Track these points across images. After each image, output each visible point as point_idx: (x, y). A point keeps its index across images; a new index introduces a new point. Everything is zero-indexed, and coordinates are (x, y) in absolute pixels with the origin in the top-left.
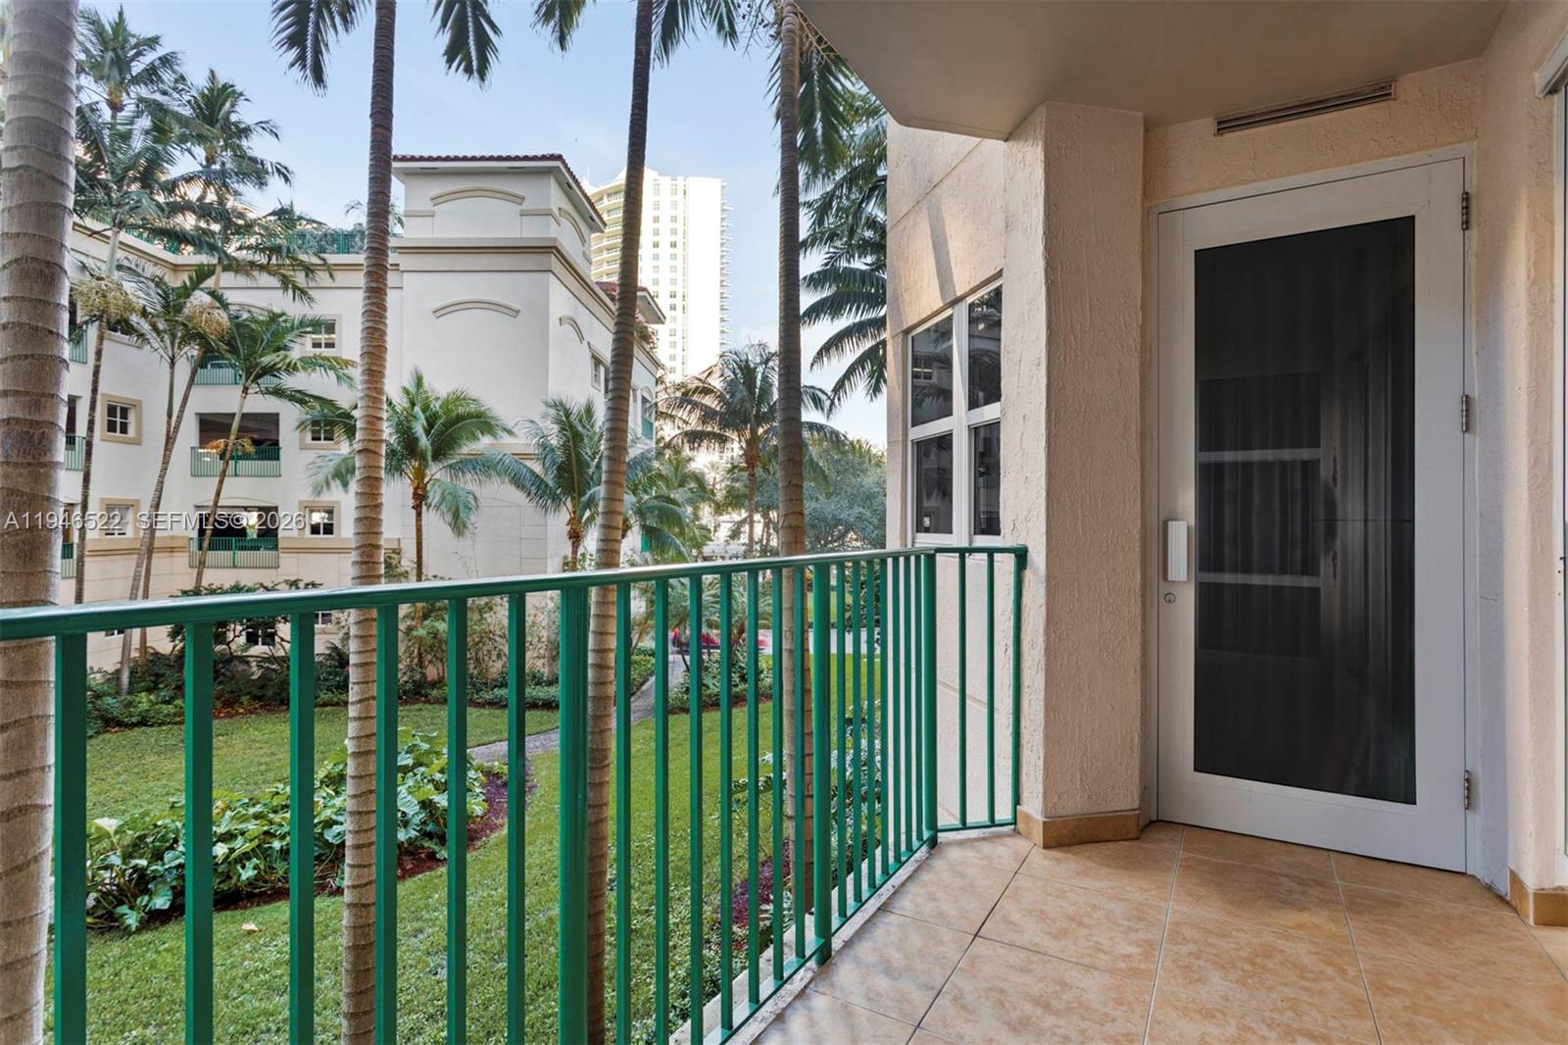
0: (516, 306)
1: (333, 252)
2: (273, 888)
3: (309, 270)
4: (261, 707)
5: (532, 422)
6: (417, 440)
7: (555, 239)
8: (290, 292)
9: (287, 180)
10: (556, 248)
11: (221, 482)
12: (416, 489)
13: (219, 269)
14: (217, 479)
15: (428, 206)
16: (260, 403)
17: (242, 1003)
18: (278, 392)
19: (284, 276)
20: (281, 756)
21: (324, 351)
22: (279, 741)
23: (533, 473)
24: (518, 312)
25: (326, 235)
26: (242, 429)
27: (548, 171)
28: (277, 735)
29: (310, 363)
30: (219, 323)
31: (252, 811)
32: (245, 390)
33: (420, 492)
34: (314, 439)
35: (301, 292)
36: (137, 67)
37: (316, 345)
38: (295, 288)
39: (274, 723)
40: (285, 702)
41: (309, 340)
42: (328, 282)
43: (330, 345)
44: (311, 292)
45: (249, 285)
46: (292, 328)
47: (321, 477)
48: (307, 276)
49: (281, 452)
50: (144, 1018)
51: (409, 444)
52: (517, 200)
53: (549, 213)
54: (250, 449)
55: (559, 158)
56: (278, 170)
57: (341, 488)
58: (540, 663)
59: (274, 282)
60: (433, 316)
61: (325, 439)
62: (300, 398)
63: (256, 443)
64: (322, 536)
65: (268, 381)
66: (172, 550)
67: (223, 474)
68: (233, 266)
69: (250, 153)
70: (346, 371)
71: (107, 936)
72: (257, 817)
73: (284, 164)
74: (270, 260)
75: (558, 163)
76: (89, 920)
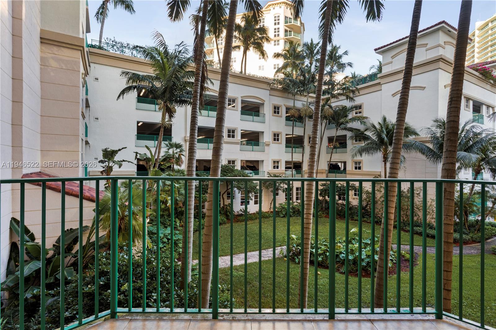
0: (424, 86)
1: (361, 84)
2: (327, 265)
3: (353, 92)
4: (339, 218)
5: (429, 128)
6: (384, 139)
7: (441, 55)
8: (349, 99)
9: (351, 66)
10: (442, 58)
11: (331, 155)
12: (384, 155)
13: (331, 98)
14: (330, 154)
15: (390, 60)
16: (341, 133)
17: (311, 290)
18: (345, 129)
19: (347, 95)
20: (340, 232)
21: (359, 115)
22: (341, 228)
23: (428, 148)
24: (425, 88)
25: (359, 80)
26: (337, 140)
27: (438, 30)
28: (341, 226)
29: (353, 119)
30: (331, 112)
31: (324, 243)
32: (337, 130)
33: (385, 156)
34: (356, 141)
35: (352, 99)
36: (315, 52)
37: (356, 113)
38: (350, 98)
39: (341, 223)
40: (345, 217)
41: (354, 112)
42: (358, 94)
43: (360, 113)
44: (354, 98)
45: (338, 100)
46: (349, 110)
47: (354, 153)
48: (353, 94)
49: (347, 146)
50: (293, 283)
51: (381, 140)
52: (425, 46)
53: (439, 46)
54: (338, 145)
55: (444, 22)
56: (349, 65)
57: (360, 156)
58: (433, 220)
59: (344, 97)
60: (392, 97)
61: (359, 141)
62: (351, 130)
63: (340, 144)
64: (358, 170)
65: (342, 126)
66: (322, 173)
67: (332, 153)
68: (334, 96)
69: (342, 63)
70: (364, 120)
71: (293, 262)
72: (325, 245)
73: (350, 62)
74: (343, 91)
75: (443, 25)
76: (290, 257)
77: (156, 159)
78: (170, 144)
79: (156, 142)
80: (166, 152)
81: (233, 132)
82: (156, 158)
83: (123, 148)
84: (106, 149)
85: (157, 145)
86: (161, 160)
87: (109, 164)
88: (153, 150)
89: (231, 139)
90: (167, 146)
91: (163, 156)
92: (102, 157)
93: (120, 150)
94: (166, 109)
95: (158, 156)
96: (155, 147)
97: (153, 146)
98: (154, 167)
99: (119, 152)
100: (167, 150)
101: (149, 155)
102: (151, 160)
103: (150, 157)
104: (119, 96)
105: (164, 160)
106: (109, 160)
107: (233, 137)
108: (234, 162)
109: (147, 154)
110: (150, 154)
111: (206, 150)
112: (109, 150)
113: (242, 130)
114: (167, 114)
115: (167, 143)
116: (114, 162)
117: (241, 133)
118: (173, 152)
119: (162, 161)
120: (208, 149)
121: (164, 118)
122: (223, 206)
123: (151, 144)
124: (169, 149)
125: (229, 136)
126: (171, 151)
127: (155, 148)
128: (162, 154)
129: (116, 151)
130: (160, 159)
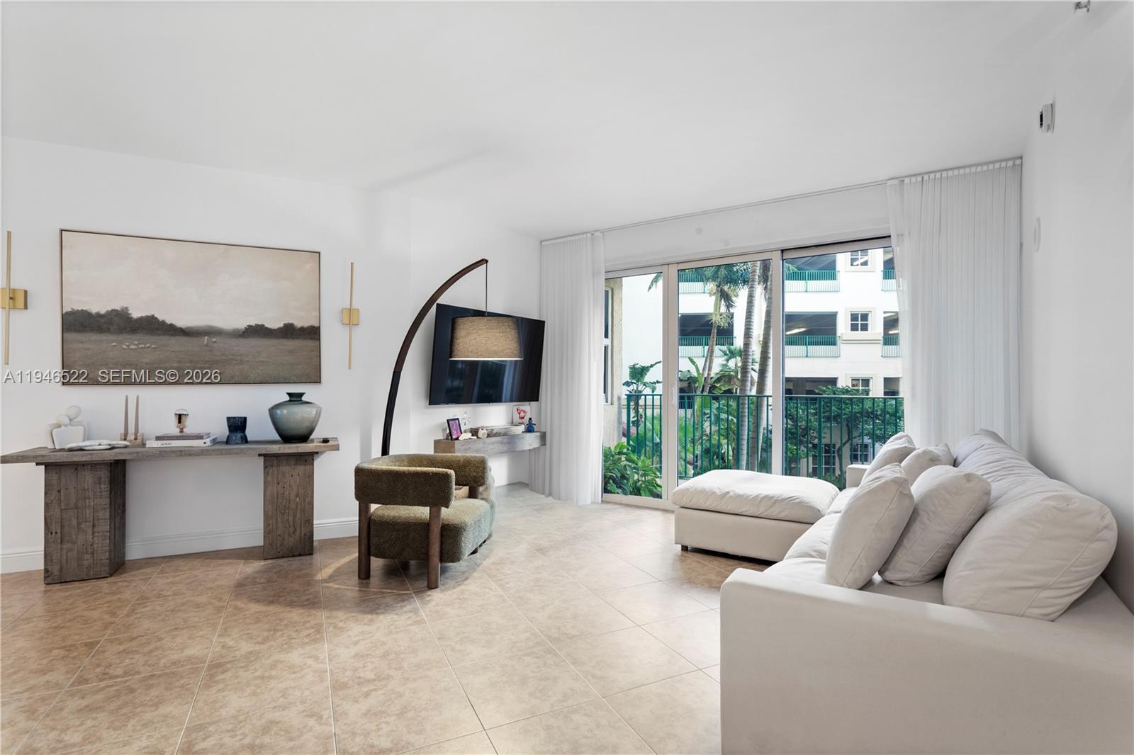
77: (705, 378)
78: (730, 351)
79: (707, 348)
80: (723, 365)
81: (865, 317)
82: (706, 376)
83: (656, 363)
84: (634, 365)
85: (707, 354)
86: (713, 380)
87: (637, 388)
88: (701, 363)
89: (859, 334)
90: (725, 354)
91: (717, 374)
92: (628, 376)
93: (652, 366)
94: (721, 296)
95: (709, 374)
96: (704, 356)
97: (701, 354)
98: (702, 391)
99: (651, 369)
100: (725, 363)
101: (695, 374)
102: (698, 381)
103: (696, 375)
104: (652, 284)
105: (718, 380)
106: (638, 382)
107: (865, 328)
108: (866, 382)
109: (691, 371)
110: (695, 370)
111: (801, 359)
112: (638, 366)
113: (885, 312)
114: (723, 302)
115: (724, 348)
116: (644, 385)
117: (885, 318)
118: (736, 365)
119: (715, 382)
120: (807, 356)
121: (717, 307)
122: (839, 473)
123: (698, 351)
124: (728, 360)
125: (854, 328)
126: (732, 363)
127: (704, 359)
128: (716, 369)
129: (648, 367)
130: (712, 378)
